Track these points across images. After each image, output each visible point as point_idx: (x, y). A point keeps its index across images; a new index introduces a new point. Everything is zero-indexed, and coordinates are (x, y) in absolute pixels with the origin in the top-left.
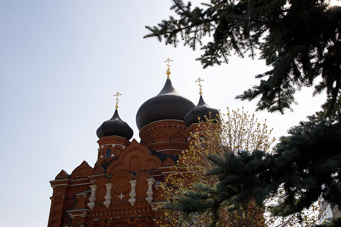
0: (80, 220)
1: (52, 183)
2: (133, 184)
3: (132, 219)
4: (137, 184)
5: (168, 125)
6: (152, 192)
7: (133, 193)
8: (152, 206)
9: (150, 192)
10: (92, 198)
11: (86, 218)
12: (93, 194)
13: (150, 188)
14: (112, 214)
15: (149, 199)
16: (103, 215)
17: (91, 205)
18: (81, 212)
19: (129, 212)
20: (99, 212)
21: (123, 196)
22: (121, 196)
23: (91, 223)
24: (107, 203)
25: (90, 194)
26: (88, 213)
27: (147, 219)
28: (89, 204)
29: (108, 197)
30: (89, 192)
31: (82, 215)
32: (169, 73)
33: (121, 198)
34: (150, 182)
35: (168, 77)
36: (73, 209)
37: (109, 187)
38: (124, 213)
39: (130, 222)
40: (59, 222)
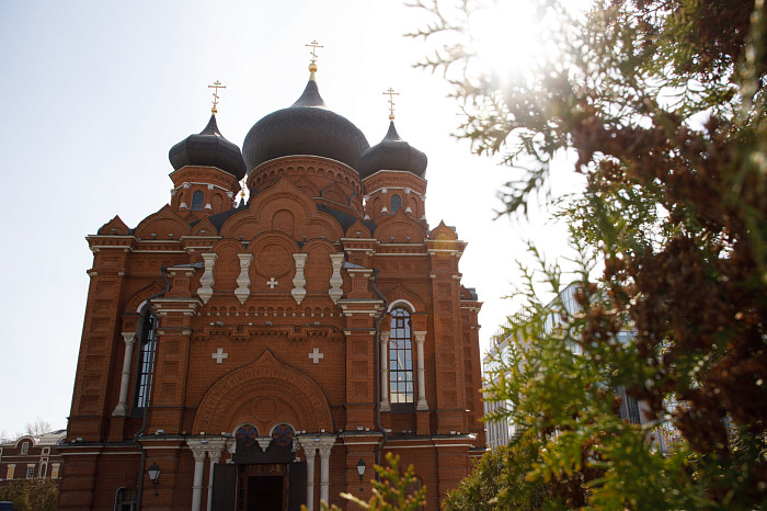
0: (181, 320)
1: (91, 240)
2: (300, 260)
3: (297, 329)
4: (307, 262)
5: (316, 168)
6: (341, 281)
7: (299, 279)
8: (344, 307)
9: (336, 279)
10: (207, 278)
11: (193, 318)
12: (208, 272)
13: (337, 273)
14: (252, 315)
15: (336, 293)
16: (233, 315)
17: (205, 292)
18: (185, 305)
19: (289, 315)
20: (224, 308)
21: (276, 283)
22: (272, 283)
23: (206, 330)
24: (242, 292)
25: (201, 271)
26: (198, 308)
27: (330, 331)
28: (199, 291)
29: (244, 280)
30: (198, 265)
31: (187, 312)
32: (313, 70)
33: (272, 287)
34: (337, 260)
35: (312, 76)
36: (162, 296)
37: (245, 260)
38: (280, 315)
39: (292, 334)
40: (112, 324)
